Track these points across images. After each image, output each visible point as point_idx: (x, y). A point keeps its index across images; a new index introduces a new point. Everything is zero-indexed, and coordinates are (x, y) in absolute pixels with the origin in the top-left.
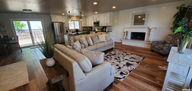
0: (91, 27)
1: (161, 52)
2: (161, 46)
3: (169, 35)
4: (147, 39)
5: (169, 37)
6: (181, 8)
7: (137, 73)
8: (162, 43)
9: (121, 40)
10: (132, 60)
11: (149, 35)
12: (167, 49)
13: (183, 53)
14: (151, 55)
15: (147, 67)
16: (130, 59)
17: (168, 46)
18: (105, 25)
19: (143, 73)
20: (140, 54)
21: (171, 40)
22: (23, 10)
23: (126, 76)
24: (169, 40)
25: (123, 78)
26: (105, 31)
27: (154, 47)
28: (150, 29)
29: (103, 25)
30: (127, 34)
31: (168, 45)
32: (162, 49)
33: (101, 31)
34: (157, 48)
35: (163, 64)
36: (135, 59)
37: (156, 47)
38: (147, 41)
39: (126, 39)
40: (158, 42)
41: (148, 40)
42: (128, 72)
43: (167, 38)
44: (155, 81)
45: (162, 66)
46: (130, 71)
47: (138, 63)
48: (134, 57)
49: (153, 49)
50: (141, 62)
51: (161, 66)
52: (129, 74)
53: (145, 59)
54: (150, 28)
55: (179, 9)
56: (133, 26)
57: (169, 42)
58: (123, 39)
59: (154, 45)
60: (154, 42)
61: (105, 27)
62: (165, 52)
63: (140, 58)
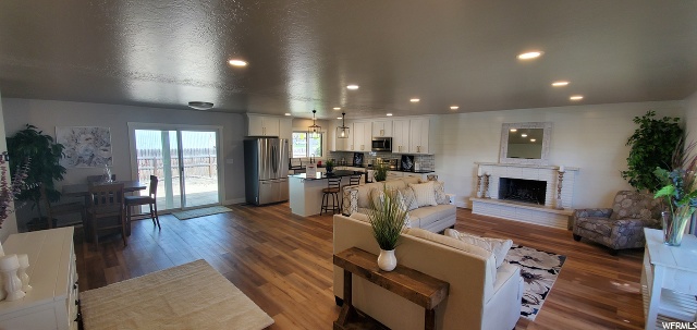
0: (360, 155)
1: (607, 241)
2: (602, 222)
3: (621, 193)
4: (554, 201)
5: (620, 197)
6: (645, 121)
7: (564, 301)
8: (604, 215)
9: (467, 199)
10: (530, 263)
11: (560, 191)
12: (623, 234)
13: (679, 245)
14: (579, 249)
15: (582, 283)
16: (523, 260)
17: (626, 226)
18: (413, 151)
19: (579, 300)
20: (546, 247)
21: (630, 208)
22: (191, 103)
23: (539, 307)
24: (622, 208)
25: (535, 313)
26: (412, 170)
27: (581, 226)
28: (561, 173)
29: (406, 152)
30: (487, 184)
31: (623, 222)
32: (609, 234)
33: (396, 170)
34: (594, 232)
35: (620, 276)
36: (536, 260)
37: (588, 226)
38: (554, 208)
39: (483, 197)
40: (591, 213)
41: (558, 205)
42: (539, 298)
43: (615, 203)
44: (616, 319)
45: (622, 283)
46: (544, 296)
47: (551, 271)
48: (534, 257)
49: (579, 232)
50: (560, 269)
51: (617, 281)
52: (542, 302)
53: (567, 262)
54: (561, 170)
55: (641, 124)
56: (505, 160)
57: (623, 213)
58: (476, 197)
59: (582, 219)
60: (580, 211)
61: (412, 157)
62: (617, 242)
63: (552, 257)
